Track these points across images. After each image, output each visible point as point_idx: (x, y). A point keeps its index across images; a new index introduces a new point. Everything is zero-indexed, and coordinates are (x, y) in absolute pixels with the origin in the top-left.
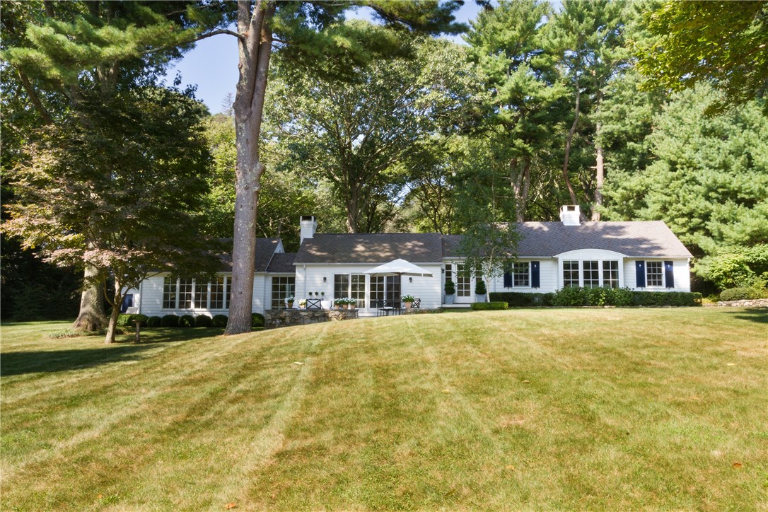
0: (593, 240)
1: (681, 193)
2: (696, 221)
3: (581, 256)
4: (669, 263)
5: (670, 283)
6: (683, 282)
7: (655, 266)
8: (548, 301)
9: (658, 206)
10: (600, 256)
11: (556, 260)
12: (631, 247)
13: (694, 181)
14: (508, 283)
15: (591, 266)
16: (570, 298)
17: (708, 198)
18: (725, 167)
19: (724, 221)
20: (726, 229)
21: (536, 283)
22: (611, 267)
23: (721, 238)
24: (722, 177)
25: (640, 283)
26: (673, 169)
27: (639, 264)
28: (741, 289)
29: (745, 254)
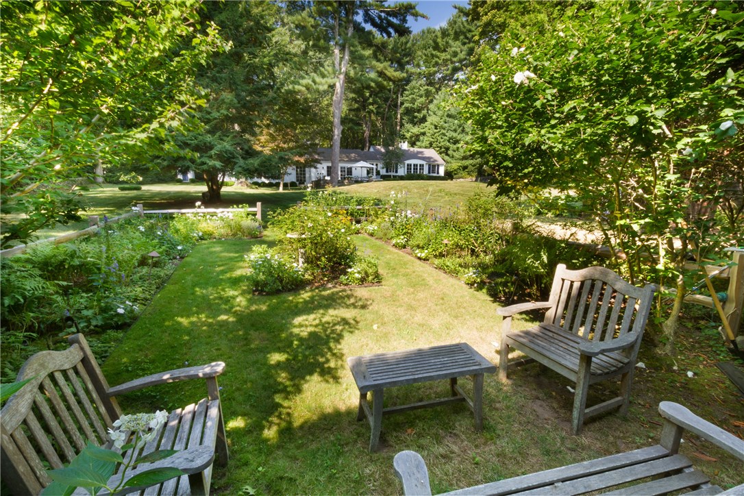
0: (415, 156)
1: (439, 138)
2: (443, 150)
3: (413, 162)
4: (438, 166)
5: (438, 173)
6: (442, 172)
7: (434, 166)
8: (402, 178)
9: (428, 142)
10: (418, 162)
11: (404, 164)
12: (427, 159)
13: (444, 135)
14: (387, 172)
15: (415, 165)
16: (409, 177)
17: (449, 141)
18: (455, 131)
19: (454, 151)
20: (455, 154)
21: (396, 172)
22: (422, 166)
23: (453, 157)
24: (455, 135)
25: (429, 172)
26: (436, 129)
27: (429, 165)
28: (460, 175)
29: (461, 163)
